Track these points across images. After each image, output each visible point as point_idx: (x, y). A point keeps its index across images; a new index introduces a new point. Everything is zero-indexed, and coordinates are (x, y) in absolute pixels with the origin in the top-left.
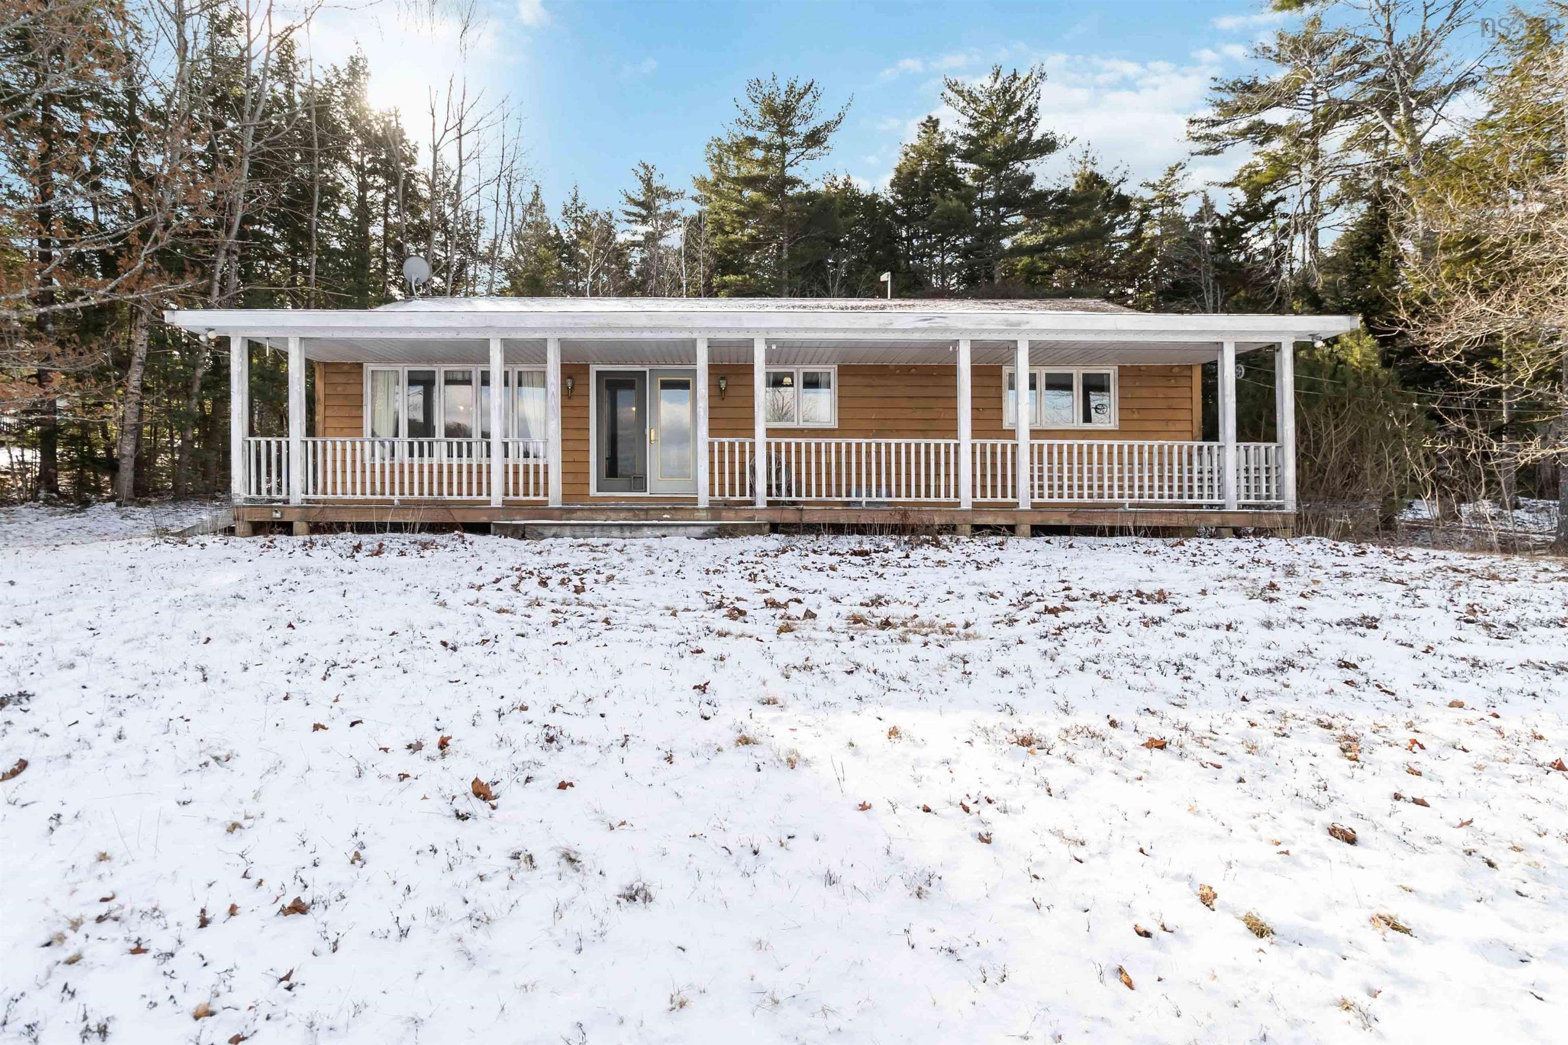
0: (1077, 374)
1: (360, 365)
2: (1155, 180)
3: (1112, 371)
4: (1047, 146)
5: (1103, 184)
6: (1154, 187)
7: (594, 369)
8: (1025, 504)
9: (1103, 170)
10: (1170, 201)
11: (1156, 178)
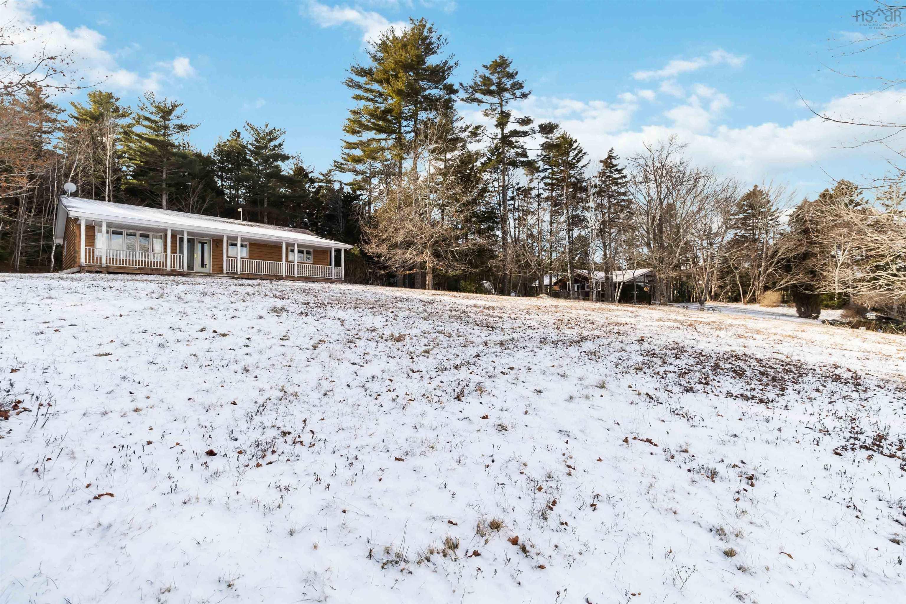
0: (305, 250)
1: (94, 227)
2: (324, 173)
3: (312, 250)
4: (285, 158)
5: (304, 170)
6: (323, 175)
7: (178, 236)
8: (296, 276)
9: (305, 166)
10: (329, 182)
11: (325, 172)
